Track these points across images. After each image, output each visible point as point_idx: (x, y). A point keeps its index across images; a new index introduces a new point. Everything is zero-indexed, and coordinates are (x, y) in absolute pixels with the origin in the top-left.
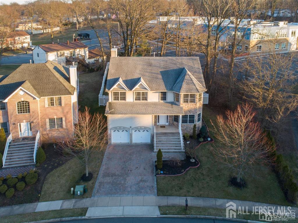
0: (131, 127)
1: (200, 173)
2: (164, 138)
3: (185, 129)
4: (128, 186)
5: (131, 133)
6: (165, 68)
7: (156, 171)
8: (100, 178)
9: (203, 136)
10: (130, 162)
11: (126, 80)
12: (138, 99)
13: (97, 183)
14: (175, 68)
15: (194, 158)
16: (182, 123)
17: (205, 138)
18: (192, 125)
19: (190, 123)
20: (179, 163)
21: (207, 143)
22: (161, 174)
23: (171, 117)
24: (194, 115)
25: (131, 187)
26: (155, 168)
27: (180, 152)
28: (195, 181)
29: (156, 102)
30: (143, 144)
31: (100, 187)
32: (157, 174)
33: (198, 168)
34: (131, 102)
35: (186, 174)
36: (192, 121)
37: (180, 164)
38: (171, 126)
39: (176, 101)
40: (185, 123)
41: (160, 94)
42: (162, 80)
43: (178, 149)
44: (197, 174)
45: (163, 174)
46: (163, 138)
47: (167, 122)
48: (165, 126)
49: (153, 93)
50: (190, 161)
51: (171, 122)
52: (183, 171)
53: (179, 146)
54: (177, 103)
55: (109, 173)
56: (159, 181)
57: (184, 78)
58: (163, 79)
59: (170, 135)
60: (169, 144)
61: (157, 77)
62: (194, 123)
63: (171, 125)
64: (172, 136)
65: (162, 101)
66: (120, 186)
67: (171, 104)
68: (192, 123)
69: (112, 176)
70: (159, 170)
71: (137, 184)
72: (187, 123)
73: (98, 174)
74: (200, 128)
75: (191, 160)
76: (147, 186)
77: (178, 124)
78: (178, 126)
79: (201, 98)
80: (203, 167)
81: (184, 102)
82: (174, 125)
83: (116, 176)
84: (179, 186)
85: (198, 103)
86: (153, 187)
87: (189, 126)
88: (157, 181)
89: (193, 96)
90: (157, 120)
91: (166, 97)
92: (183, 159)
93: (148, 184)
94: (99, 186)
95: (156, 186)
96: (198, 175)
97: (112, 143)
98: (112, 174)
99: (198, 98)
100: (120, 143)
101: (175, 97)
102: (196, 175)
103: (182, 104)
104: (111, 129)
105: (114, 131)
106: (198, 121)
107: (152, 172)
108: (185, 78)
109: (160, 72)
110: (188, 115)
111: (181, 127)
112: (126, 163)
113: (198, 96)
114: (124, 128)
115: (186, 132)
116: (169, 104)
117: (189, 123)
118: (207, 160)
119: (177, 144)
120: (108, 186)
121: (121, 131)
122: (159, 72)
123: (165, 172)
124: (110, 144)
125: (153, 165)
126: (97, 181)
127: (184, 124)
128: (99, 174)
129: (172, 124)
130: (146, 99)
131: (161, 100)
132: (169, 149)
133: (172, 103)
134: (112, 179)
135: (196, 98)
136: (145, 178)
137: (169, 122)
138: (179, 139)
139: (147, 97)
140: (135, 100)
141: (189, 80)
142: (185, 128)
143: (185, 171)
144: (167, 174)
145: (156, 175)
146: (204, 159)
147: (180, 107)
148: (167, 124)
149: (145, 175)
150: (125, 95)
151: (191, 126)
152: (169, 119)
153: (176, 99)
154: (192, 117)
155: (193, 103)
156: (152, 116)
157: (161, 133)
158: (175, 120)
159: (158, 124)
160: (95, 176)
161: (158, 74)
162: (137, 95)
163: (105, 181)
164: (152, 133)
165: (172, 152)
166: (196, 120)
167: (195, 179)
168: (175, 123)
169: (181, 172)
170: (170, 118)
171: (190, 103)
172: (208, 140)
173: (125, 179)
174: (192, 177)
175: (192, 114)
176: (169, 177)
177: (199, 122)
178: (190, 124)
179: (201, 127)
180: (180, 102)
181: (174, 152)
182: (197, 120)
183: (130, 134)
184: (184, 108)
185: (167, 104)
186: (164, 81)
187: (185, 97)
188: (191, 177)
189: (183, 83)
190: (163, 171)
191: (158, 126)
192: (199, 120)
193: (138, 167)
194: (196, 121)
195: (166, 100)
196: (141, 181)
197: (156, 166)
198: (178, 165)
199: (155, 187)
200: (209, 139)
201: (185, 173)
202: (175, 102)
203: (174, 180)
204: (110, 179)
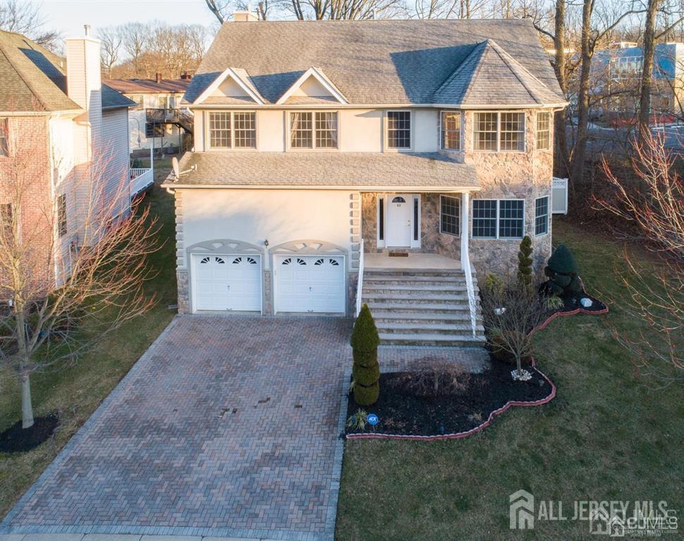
0: (266, 243)
1: (561, 429)
2: (399, 288)
3: (488, 261)
4: (201, 479)
5: (267, 267)
6: (410, 47)
7: (348, 418)
8: (85, 442)
9: (561, 291)
10: (243, 379)
11: (263, 76)
12: (302, 138)
13: (57, 460)
14: (447, 46)
15: (526, 365)
16: (475, 234)
17: (571, 296)
18: (513, 245)
19: (508, 235)
20: (455, 380)
21: (580, 314)
22: (369, 427)
23: (430, 217)
24: (522, 202)
25: (209, 488)
26: (345, 403)
27: (465, 344)
28: (540, 468)
29: (371, 154)
30: (317, 315)
31: (63, 482)
32: (349, 430)
33: (551, 409)
34: (274, 153)
35: (490, 433)
36: (512, 228)
37: (463, 387)
38: (430, 252)
39: (450, 147)
40: (487, 235)
41: (386, 119)
42: (396, 76)
43: (454, 332)
44: (547, 433)
45: (381, 428)
46: (396, 290)
47: (416, 238)
48: (407, 251)
49: (358, 116)
50: (512, 378)
51: (432, 238)
52: (478, 417)
53: (462, 322)
54: (453, 153)
55: (133, 420)
56: (354, 460)
57: (479, 59)
58: (400, 72)
59: (425, 278)
60: (420, 310)
61: (376, 67)
62: (520, 234)
63: (429, 247)
64: (433, 283)
65: (395, 150)
66: (160, 478)
67: (427, 160)
68: (513, 235)
69: (141, 435)
70: (363, 413)
71: (246, 473)
72: (494, 235)
73: (81, 423)
74: (547, 259)
75: (514, 373)
76: (293, 485)
77: (455, 240)
78: (458, 249)
79: (547, 135)
80: (575, 404)
81: (478, 144)
82: (442, 247)
83: (159, 430)
84: (452, 493)
85: (536, 153)
86: (318, 488)
87: (504, 248)
88: (344, 463)
89: (513, 122)
90: (375, 226)
91: (408, 134)
92: (478, 370)
93: (298, 475)
94: (62, 477)
95: (336, 486)
96: (551, 439)
97: (194, 311)
98: (144, 422)
99: (536, 131)
100: (228, 311)
101: (443, 132)
102: (541, 440)
103: (471, 156)
104: (189, 251)
105: (205, 261)
106: (537, 233)
107: (331, 422)
108: (482, 58)
109: (391, 54)
110: (495, 202)
111: (471, 251)
112: (226, 380)
113: (535, 124)
114: (241, 246)
115: (488, 273)
116: (420, 158)
117: (501, 235)
118: (586, 376)
119: (453, 311)
120: (102, 479)
121: (229, 261)
122: (386, 56)
123: (389, 422)
124: (188, 313)
125: (340, 391)
126: (65, 452)
127: (479, 239)
128: (87, 423)
129: (433, 246)
130: (334, 144)
131: (390, 145)
132: (416, 331)
133: (432, 156)
134: (137, 444)
135: (529, 131)
136: (289, 446)
137: (423, 234)
138: (459, 293)
139: (336, 132)
140: (293, 145)
141: (496, 66)
142: (487, 255)
143: (486, 419)
144: (396, 430)
145: (343, 436)
146: (572, 372)
147: (464, 165)
148: (417, 244)
149: (291, 433)
150: (254, 125)
151: (512, 251)
152: (422, 225)
153: (446, 138)
154: (513, 209)
155: (517, 152)
156: (351, 197)
157: (389, 269)
158: (444, 229)
159: (380, 244)
160: (64, 429)
161: (380, 60)
162: (299, 127)
163: (103, 453)
164: (351, 269)
165: (430, 345)
166: (529, 223)
167: (538, 460)
168: (447, 238)
169: (465, 425)
170: (427, 221)
171: (505, 152)
172: (582, 306)
173: (196, 448)
174: (520, 446)
175: (511, 197)
176: (406, 447)
177: (543, 236)
178: (505, 239)
179: (550, 255)
180: (463, 147)
181: (437, 343)
182: (534, 225)
183: (264, 271)
184: (480, 171)
185: (414, 159)
186: (402, 79)
187: (482, 128)
188: (515, 446)
189: (475, 75)
190: (382, 415)
191: (380, 251)
192: (541, 229)
193: (268, 399)
194: (529, 229)
195: (408, 145)
196: (270, 459)
197: (351, 396)
198: (452, 387)
199: (331, 492)
200: (587, 302)
201: (484, 429)
202: (442, 153)
203: (428, 459)
204: (125, 445)
